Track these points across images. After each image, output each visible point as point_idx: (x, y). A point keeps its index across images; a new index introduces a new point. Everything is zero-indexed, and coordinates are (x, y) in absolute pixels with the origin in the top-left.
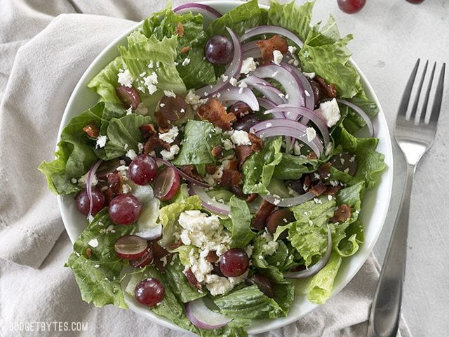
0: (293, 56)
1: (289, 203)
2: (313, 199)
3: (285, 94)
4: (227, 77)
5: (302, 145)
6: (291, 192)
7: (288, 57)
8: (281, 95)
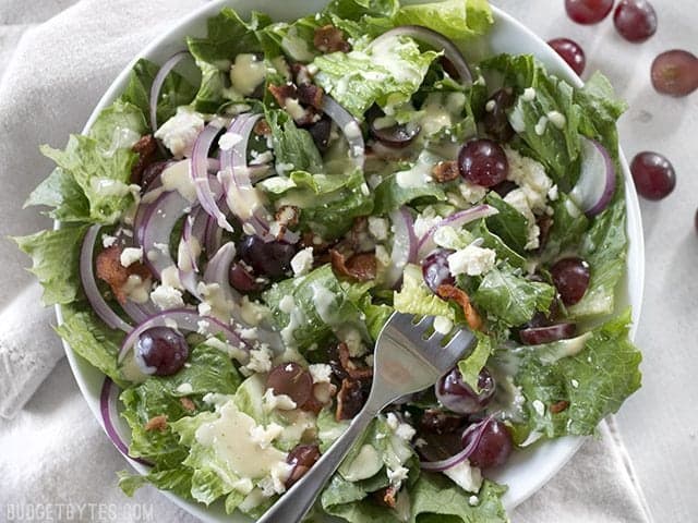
0: (118, 234)
1: (352, 128)
2: (329, 94)
3: (186, 215)
4: (199, 323)
5: (254, 153)
6: (334, 135)
7: (123, 241)
8: (190, 220)
